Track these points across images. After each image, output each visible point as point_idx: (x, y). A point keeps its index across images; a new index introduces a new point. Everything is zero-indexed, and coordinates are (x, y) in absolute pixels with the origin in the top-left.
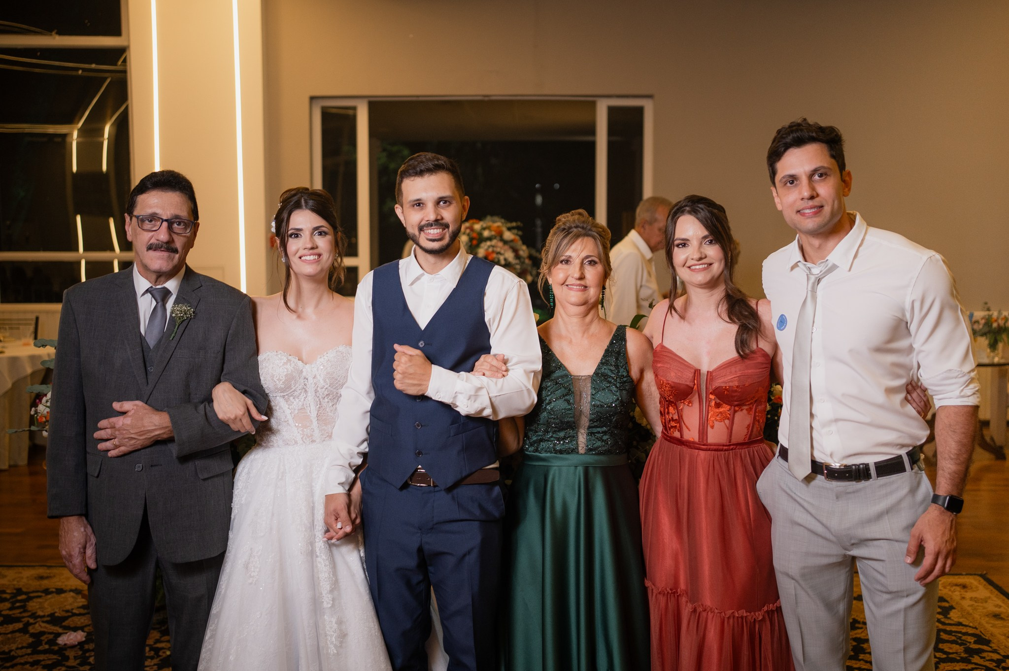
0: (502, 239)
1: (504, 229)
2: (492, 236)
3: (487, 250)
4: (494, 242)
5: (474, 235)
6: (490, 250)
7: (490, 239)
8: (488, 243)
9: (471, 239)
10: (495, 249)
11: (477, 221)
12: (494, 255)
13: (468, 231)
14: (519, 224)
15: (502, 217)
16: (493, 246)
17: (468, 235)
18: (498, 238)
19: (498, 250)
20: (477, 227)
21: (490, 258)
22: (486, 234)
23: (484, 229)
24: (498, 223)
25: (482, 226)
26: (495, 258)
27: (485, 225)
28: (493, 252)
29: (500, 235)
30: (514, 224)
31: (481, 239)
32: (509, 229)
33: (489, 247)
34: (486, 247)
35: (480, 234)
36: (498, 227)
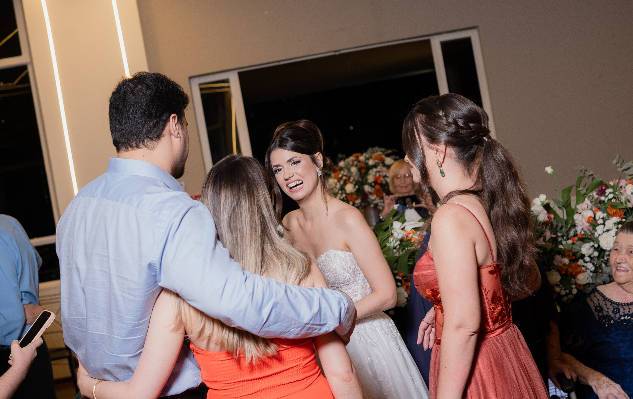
0: (384, 165)
1: (384, 156)
2: (376, 163)
3: (375, 175)
4: (379, 168)
5: (362, 165)
6: (378, 175)
7: (375, 166)
8: (375, 170)
9: (360, 170)
10: (381, 174)
11: (359, 154)
12: (382, 179)
13: (355, 163)
14: (394, 150)
15: (380, 146)
16: (379, 172)
17: (356, 166)
18: (381, 164)
19: (384, 174)
20: (362, 158)
21: (379, 182)
22: (371, 162)
23: (368, 159)
24: (378, 152)
25: (365, 156)
26: (382, 181)
27: (367, 156)
28: (380, 176)
29: (383, 162)
30: (390, 151)
31: (368, 168)
32: (388, 155)
33: (376, 172)
34: (374, 173)
35: (367, 164)
36: (379, 155)
